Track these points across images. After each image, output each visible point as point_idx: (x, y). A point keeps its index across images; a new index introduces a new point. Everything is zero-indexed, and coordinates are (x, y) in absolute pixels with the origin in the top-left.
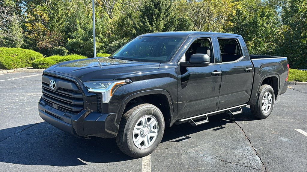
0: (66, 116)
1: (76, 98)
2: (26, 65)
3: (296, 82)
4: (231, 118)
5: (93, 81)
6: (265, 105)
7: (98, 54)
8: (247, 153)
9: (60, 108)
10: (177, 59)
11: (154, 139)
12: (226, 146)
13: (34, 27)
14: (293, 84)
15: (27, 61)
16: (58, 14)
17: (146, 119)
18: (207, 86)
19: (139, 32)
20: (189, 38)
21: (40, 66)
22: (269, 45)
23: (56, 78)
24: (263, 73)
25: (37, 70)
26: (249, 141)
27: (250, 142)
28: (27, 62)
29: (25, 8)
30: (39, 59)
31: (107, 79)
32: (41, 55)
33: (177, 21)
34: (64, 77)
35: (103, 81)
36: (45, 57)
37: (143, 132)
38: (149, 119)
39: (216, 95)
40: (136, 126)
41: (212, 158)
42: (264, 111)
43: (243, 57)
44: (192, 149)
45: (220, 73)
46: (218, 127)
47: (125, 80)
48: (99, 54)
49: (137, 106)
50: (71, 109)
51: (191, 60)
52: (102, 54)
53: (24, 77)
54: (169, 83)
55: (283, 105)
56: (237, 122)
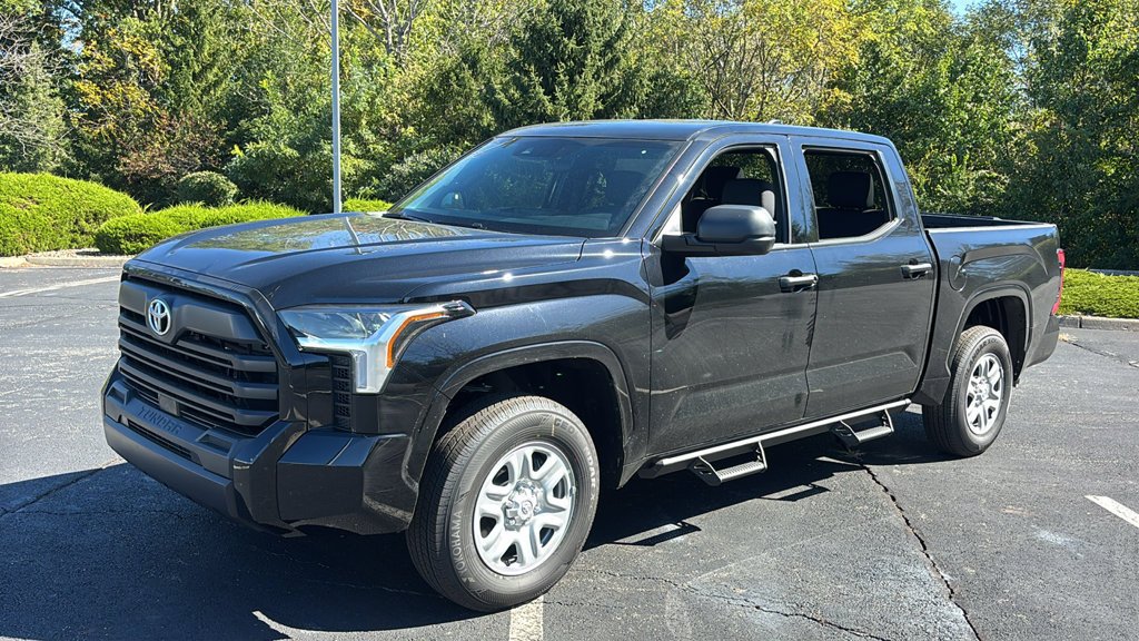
0: (207, 442)
1: (247, 372)
2: (73, 241)
3: (1084, 317)
4: (850, 454)
5: (317, 307)
6: (977, 405)
7: (350, 200)
8: (913, 593)
9: (187, 413)
10: (649, 224)
11: (557, 537)
12: (835, 562)
13: (109, 96)
14: (1073, 323)
15: (76, 223)
16: (200, 47)
17: (525, 459)
18: (761, 330)
19: (506, 119)
20: (697, 146)
21: (125, 244)
22: (982, 178)
23: (174, 293)
24: (972, 283)
25: (113, 258)
26: (922, 542)
27: (925, 548)
28: (77, 228)
29: (75, 25)
30: (125, 218)
31: (375, 300)
32: (134, 203)
33: (645, 82)
34: (208, 288)
35: (359, 307)
36: (148, 210)
37: (513, 509)
38: (539, 459)
39: (794, 364)
40: (489, 486)
41: (780, 610)
42: (972, 426)
43: (897, 220)
44: (706, 577)
45: (811, 282)
46: (803, 488)
47: (446, 304)
48: (351, 203)
49: (491, 408)
50: (231, 417)
51: (703, 231)
52: (363, 201)
53: (62, 284)
54: (620, 318)
55: (1042, 405)
56: (874, 468)
